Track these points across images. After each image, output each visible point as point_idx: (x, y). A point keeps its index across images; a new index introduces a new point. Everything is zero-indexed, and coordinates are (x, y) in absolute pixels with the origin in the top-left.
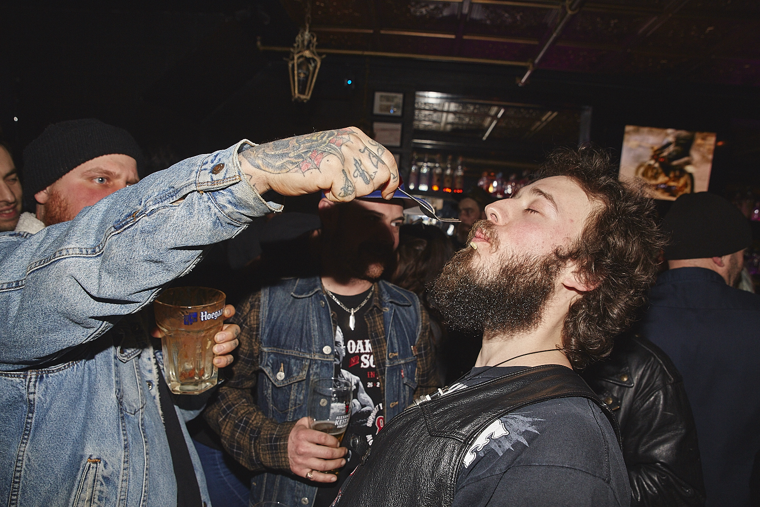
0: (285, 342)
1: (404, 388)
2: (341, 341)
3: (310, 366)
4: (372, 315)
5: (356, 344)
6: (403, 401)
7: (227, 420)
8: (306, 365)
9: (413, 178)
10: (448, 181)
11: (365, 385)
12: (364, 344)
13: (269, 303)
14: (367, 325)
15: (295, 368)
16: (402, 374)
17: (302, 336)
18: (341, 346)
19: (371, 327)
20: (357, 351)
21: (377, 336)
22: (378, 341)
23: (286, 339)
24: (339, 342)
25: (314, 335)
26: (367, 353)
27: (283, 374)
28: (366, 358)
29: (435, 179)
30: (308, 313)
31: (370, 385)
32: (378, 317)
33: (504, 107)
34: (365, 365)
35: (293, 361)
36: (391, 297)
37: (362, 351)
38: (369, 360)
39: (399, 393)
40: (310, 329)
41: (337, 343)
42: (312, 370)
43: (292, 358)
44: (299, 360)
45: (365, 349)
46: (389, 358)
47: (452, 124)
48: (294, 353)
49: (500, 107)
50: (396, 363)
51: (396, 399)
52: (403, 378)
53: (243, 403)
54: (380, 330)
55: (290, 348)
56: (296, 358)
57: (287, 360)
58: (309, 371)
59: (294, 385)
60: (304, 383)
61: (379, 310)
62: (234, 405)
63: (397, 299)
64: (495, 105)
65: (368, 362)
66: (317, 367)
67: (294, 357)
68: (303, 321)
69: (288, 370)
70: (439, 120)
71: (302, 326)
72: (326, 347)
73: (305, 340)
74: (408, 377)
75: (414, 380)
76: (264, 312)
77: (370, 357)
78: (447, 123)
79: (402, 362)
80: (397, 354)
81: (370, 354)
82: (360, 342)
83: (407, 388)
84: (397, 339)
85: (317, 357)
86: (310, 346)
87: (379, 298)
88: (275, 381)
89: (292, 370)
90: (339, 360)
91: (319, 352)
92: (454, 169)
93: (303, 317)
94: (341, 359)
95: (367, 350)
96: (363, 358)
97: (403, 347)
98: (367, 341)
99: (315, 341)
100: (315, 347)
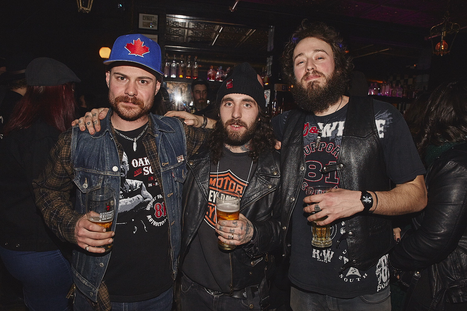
0: (87, 165)
1: (176, 183)
2: (126, 161)
3: (104, 179)
4: (148, 140)
5: (138, 161)
6: (176, 191)
7: (47, 210)
8: (101, 179)
9: (166, 70)
10: (189, 72)
11: (147, 186)
12: (144, 160)
13: (77, 139)
14: (144, 147)
15: (94, 181)
16: (173, 175)
17: (98, 160)
18: (126, 164)
19: (147, 148)
20: (140, 165)
21: (152, 153)
22: (154, 156)
23: (88, 162)
24: (125, 162)
25: (107, 160)
26: (147, 166)
27: (87, 185)
28: (146, 169)
29: (181, 71)
30: (103, 145)
31: (150, 185)
32: (152, 141)
33: (223, 25)
34: (146, 173)
35: (92, 176)
36: (160, 127)
37: (143, 164)
38: (148, 170)
39: (172, 187)
40: (104, 156)
41: (123, 163)
42: (106, 182)
43: (92, 175)
44: (96, 175)
45: (145, 163)
46: (162, 167)
47: (191, 37)
48: (94, 171)
49: (221, 25)
50: (168, 169)
51: (171, 191)
52: (174, 177)
53: (58, 199)
54: (155, 149)
55: (91, 168)
56: (95, 175)
57: (89, 176)
58: (103, 183)
59: (94, 192)
60: (100, 190)
61: (152, 136)
62: (52, 201)
63: (165, 129)
64: (218, 24)
65: (148, 171)
66: (109, 180)
67: (93, 174)
68: (99, 151)
69: (90, 182)
70: (183, 35)
71: (99, 154)
72: (115, 167)
73: (100, 163)
74: (177, 176)
75: (182, 178)
76: (74, 145)
77: (149, 168)
78: (188, 37)
79: (172, 167)
80: (168, 163)
81: (149, 166)
82: (141, 160)
83: (178, 183)
84: (167, 154)
85: (108, 174)
86: (104, 166)
87: (152, 128)
88: (82, 189)
89: (92, 182)
90: (125, 174)
91: (110, 171)
92: (192, 65)
93: (100, 148)
94: (126, 173)
95: (147, 164)
96: (144, 169)
97: (172, 158)
98: (145, 158)
99: (107, 163)
100: (107, 168)
